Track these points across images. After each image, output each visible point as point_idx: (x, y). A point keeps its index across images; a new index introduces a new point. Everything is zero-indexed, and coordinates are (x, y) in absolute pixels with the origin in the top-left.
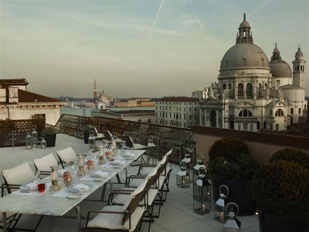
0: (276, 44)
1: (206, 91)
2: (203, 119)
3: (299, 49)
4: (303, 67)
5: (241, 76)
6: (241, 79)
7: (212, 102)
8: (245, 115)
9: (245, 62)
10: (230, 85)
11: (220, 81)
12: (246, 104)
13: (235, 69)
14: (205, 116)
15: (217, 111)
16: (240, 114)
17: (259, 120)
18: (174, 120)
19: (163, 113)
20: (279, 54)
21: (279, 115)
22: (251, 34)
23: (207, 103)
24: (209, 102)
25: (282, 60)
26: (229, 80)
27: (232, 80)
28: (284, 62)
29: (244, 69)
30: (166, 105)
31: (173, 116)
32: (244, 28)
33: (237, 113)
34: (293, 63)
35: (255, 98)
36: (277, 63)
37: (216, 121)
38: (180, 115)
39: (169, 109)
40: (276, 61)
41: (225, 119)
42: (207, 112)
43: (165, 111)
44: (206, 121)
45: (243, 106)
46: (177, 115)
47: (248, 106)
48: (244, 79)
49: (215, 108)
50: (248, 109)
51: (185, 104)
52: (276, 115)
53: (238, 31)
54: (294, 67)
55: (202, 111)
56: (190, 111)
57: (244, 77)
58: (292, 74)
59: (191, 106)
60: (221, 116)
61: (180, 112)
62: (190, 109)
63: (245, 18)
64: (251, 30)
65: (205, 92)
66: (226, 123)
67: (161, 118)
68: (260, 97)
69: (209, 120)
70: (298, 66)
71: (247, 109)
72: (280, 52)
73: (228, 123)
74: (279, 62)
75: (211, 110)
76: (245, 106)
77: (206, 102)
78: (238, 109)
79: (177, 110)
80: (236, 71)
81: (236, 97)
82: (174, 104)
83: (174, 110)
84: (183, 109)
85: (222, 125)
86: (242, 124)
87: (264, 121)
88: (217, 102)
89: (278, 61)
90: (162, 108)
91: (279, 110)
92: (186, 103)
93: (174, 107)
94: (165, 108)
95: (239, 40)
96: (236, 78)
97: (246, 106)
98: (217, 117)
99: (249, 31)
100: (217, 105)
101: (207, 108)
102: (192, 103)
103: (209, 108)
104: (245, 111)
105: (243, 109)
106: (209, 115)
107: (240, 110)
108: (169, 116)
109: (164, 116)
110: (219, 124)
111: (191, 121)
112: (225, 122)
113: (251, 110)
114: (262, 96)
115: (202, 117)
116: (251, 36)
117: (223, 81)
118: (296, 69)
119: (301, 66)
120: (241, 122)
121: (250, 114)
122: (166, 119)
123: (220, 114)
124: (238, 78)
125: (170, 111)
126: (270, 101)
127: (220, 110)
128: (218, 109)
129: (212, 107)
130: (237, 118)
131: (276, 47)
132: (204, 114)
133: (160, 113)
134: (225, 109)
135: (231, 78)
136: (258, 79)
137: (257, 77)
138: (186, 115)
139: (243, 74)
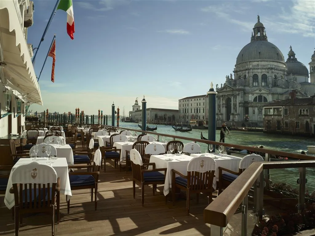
0: (291, 47)
5: (256, 67)
6: (256, 71)
7: (228, 90)
8: (260, 100)
9: (260, 55)
10: (245, 76)
11: (236, 74)
12: (260, 91)
13: (250, 62)
14: (221, 103)
15: (232, 97)
16: (255, 99)
18: (195, 114)
19: (185, 109)
20: (294, 56)
23: (223, 91)
24: (225, 90)
26: (244, 72)
27: (247, 71)
28: (299, 63)
29: (258, 61)
30: (188, 102)
31: (193, 111)
32: (258, 28)
33: (251, 98)
35: (270, 85)
37: (231, 107)
38: (200, 109)
39: (190, 105)
40: (291, 61)
41: (239, 103)
42: (223, 99)
43: (187, 107)
44: (221, 108)
45: (257, 91)
46: (197, 109)
47: (263, 91)
48: (259, 70)
49: (230, 94)
50: (263, 95)
51: (204, 99)
54: (311, 68)
55: (218, 99)
60: (236, 101)
61: (199, 107)
64: (265, 30)
66: (240, 108)
67: (183, 114)
68: (275, 86)
69: (224, 107)
72: (295, 54)
73: (243, 108)
75: (227, 97)
76: (260, 92)
78: (253, 95)
79: (197, 105)
80: (251, 63)
81: (251, 85)
82: (195, 100)
83: (194, 106)
84: (202, 104)
85: (236, 110)
88: (232, 89)
89: (293, 62)
90: (184, 105)
92: (205, 99)
93: (195, 103)
94: (187, 105)
96: (251, 69)
97: (261, 92)
98: (232, 103)
100: (232, 92)
101: (223, 95)
103: (225, 95)
104: (260, 97)
105: (257, 95)
106: (224, 102)
107: (255, 95)
108: (190, 111)
109: (185, 112)
110: (234, 109)
112: (239, 106)
113: (265, 95)
114: (277, 86)
115: (218, 105)
117: (238, 73)
120: (257, 106)
121: (265, 100)
122: (187, 114)
123: (234, 100)
124: (253, 69)
125: (191, 107)
126: (287, 90)
127: (235, 96)
128: (233, 95)
129: (228, 94)
130: (251, 103)
131: (291, 50)
132: (220, 102)
133: (182, 109)
134: (240, 95)
135: (246, 70)
136: (273, 70)
137: (272, 69)
138: (205, 108)
139: (258, 65)
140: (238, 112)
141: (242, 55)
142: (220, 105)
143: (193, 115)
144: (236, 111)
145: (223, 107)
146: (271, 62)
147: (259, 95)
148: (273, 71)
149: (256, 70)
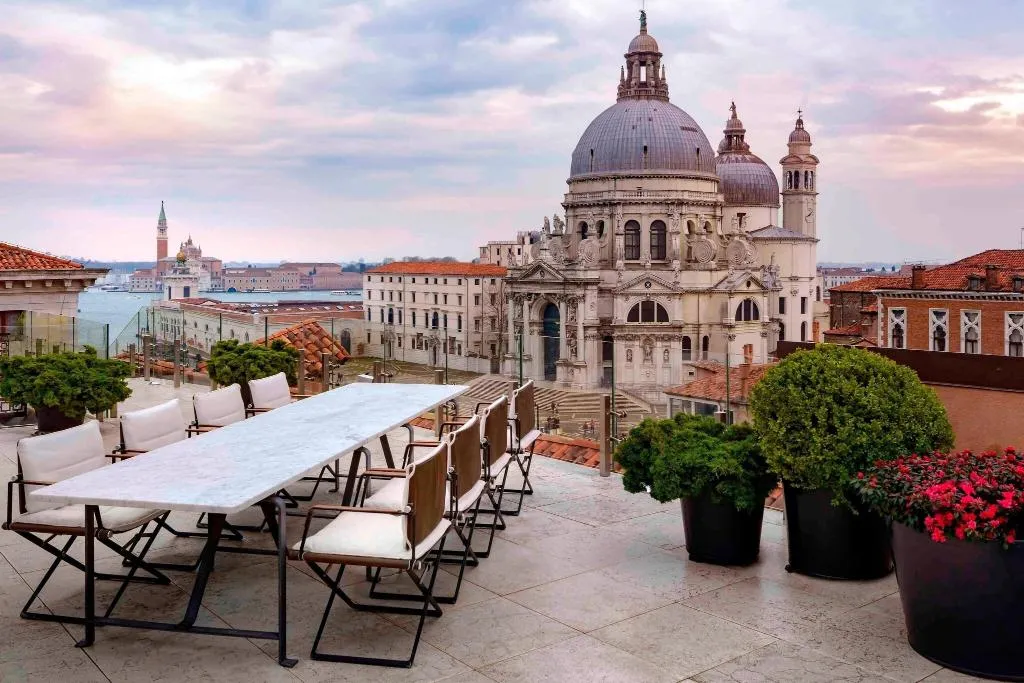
0: (733, 107)
1: (524, 243)
2: (520, 329)
3: (800, 122)
4: (810, 177)
5: (634, 198)
6: (633, 209)
7: (547, 277)
8: (648, 317)
9: (646, 158)
10: (601, 225)
11: (570, 213)
12: (648, 285)
13: (615, 178)
14: (526, 321)
15: (563, 305)
16: (633, 315)
17: (687, 332)
18: (427, 333)
19: (391, 310)
20: (743, 136)
21: (747, 318)
22: (663, 73)
23: (531, 279)
24: (537, 276)
25: (750, 153)
26: (596, 210)
27: (607, 210)
28: (757, 160)
29: (641, 177)
30: (400, 287)
31: (420, 321)
32: (640, 54)
33: (621, 310)
34: (783, 162)
35: (676, 264)
36: (737, 160)
37: (559, 335)
38: (445, 316)
39: (408, 297)
40: (733, 156)
41: (586, 328)
42: (530, 307)
43: (396, 303)
44: (526, 336)
45: (640, 288)
46: (436, 314)
47: (655, 288)
48: (643, 209)
49: (555, 294)
50: (657, 300)
51: (460, 284)
52: (738, 318)
53: (624, 62)
54: (785, 175)
55: (515, 304)
56: (477, 303)
57: (643, 203)
58: (781, 197)
59: (478, 289)
60: (574, 319)
61: (444, 308)
62: (477, 298)
63: (644, 24)
64: (662, 61)
65: (520, 247)
66: (589, 342)
67: (381, 328)
68: (690, 262)
69: (536, 333)
70: (797, 173)
71: (652, 299)
72: (744, 131)
73: (596, 342)
74: (744, 160)
75: (543, 302)
76: (646, 291)
77: (528, 276)
78: (627, 299)
79: (436, 302)
80: (618, 182)
81: (620, 263)
82: (427, 282)
83: (425, 303)
84: (453, 300)
85: (576, 349)
86: (637, 343)
87: (702, 336)
88: (562, 276)
89: (740, 157)
90: (387, 295)
91: (747, 302)
92: (463, 281)
93: (427, 293)
95: (629, 90)
96: (619, 204)
97: (650, 290)
98: (562, 323)
99: (655, 63)
100: (562, 287)
101: (530, 294)
102: (481, 280)
103: (537, 294)
104: (648, 306)
105: (639, 300)
106: (536, 317)
107: (633, 301)
108: (408, 320)
109: (391, 319)
110: (569, 343)
111: (478, 338)
112: (585, 338)
113: (663, 301)
114: (696, 261)
115: (515, 323)
116: (664, 79)
117: (580, 211)
118: (790, 181)
119: (806, 172)
120: (634, 338)
121: (663, 315)
122: (398, 329)
123: (570, 315)
124: (624, 204)
125: (413, 306)
126: (721, 275)
127: (573, 303)
128: (564, 297)
129: (548, 292)
130: (622, 327)
131: (734, 116)
132: (521, 315)
133: (379, 310)
134: (588, 299)
135: (605, 205)
136: (684, 209)
137: (681, 203)
138: (463, 318)
139: (640, 191)
140: (581, 357)
141: (592, 151)
142: (522, 328)
143: (419, 335)
144: (575, 352)
145: (531, 333)
146: (678, 180)
147: (644, 298)
148: (684, 212)
149: (634, 207)
